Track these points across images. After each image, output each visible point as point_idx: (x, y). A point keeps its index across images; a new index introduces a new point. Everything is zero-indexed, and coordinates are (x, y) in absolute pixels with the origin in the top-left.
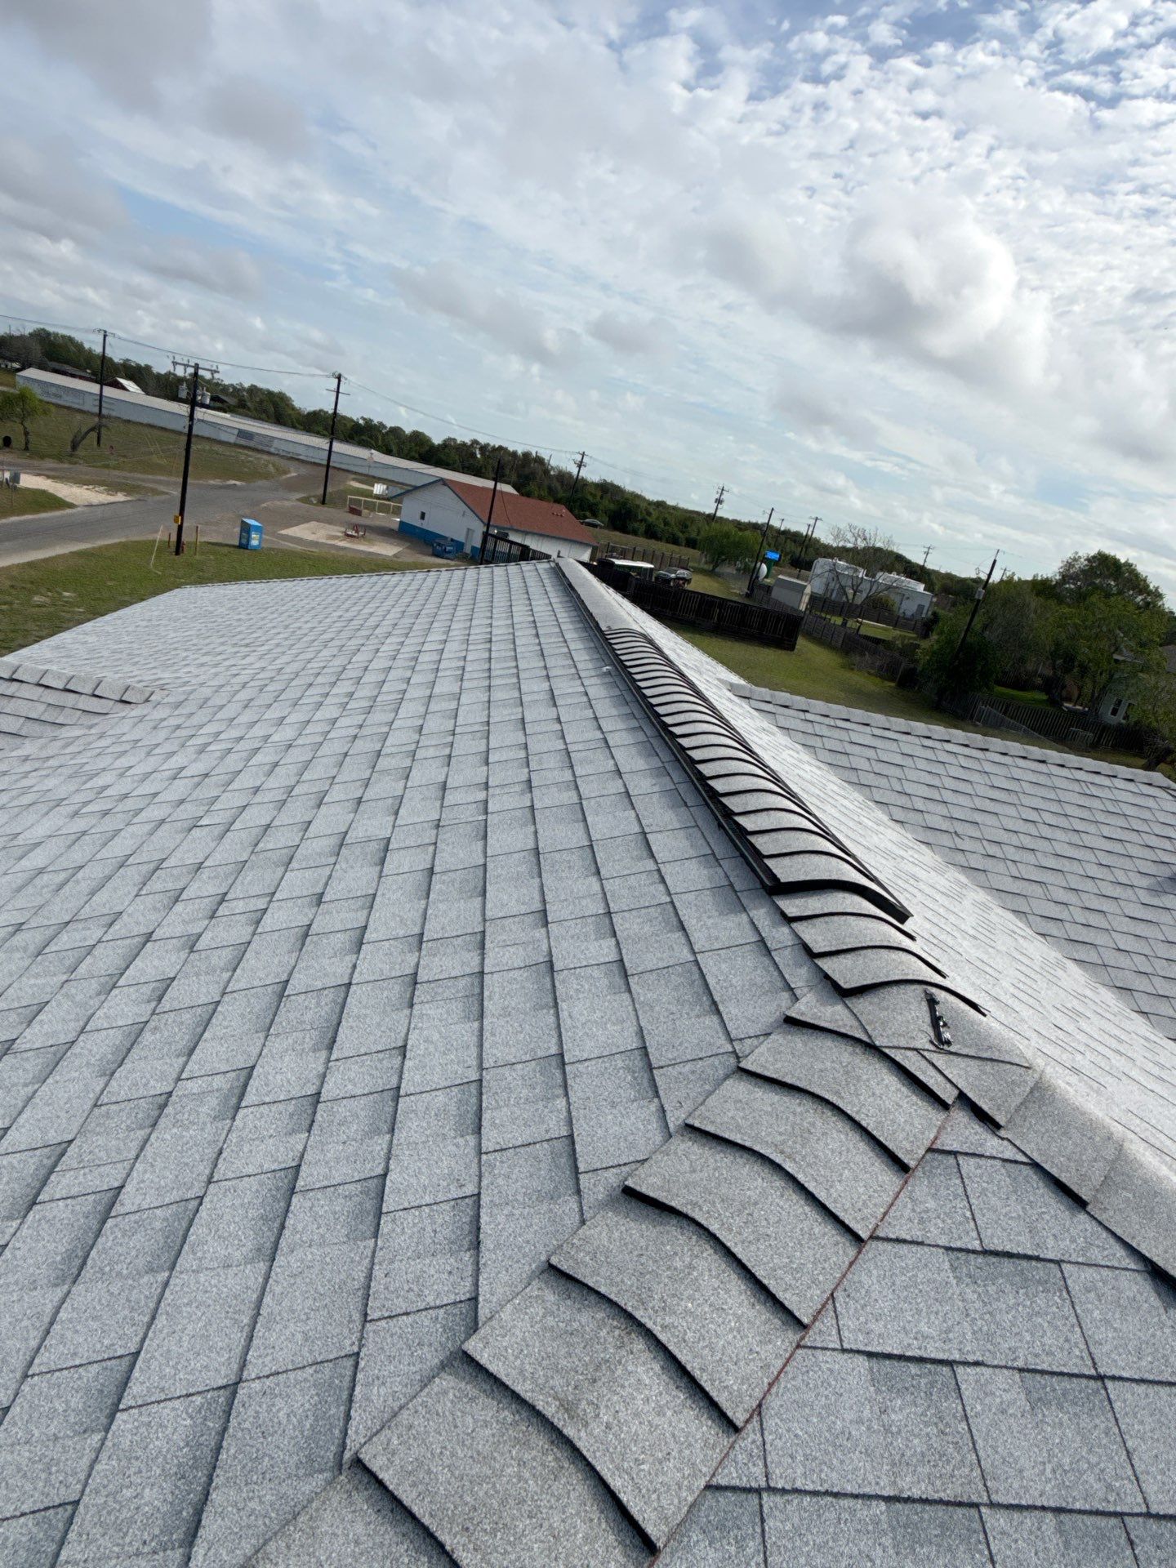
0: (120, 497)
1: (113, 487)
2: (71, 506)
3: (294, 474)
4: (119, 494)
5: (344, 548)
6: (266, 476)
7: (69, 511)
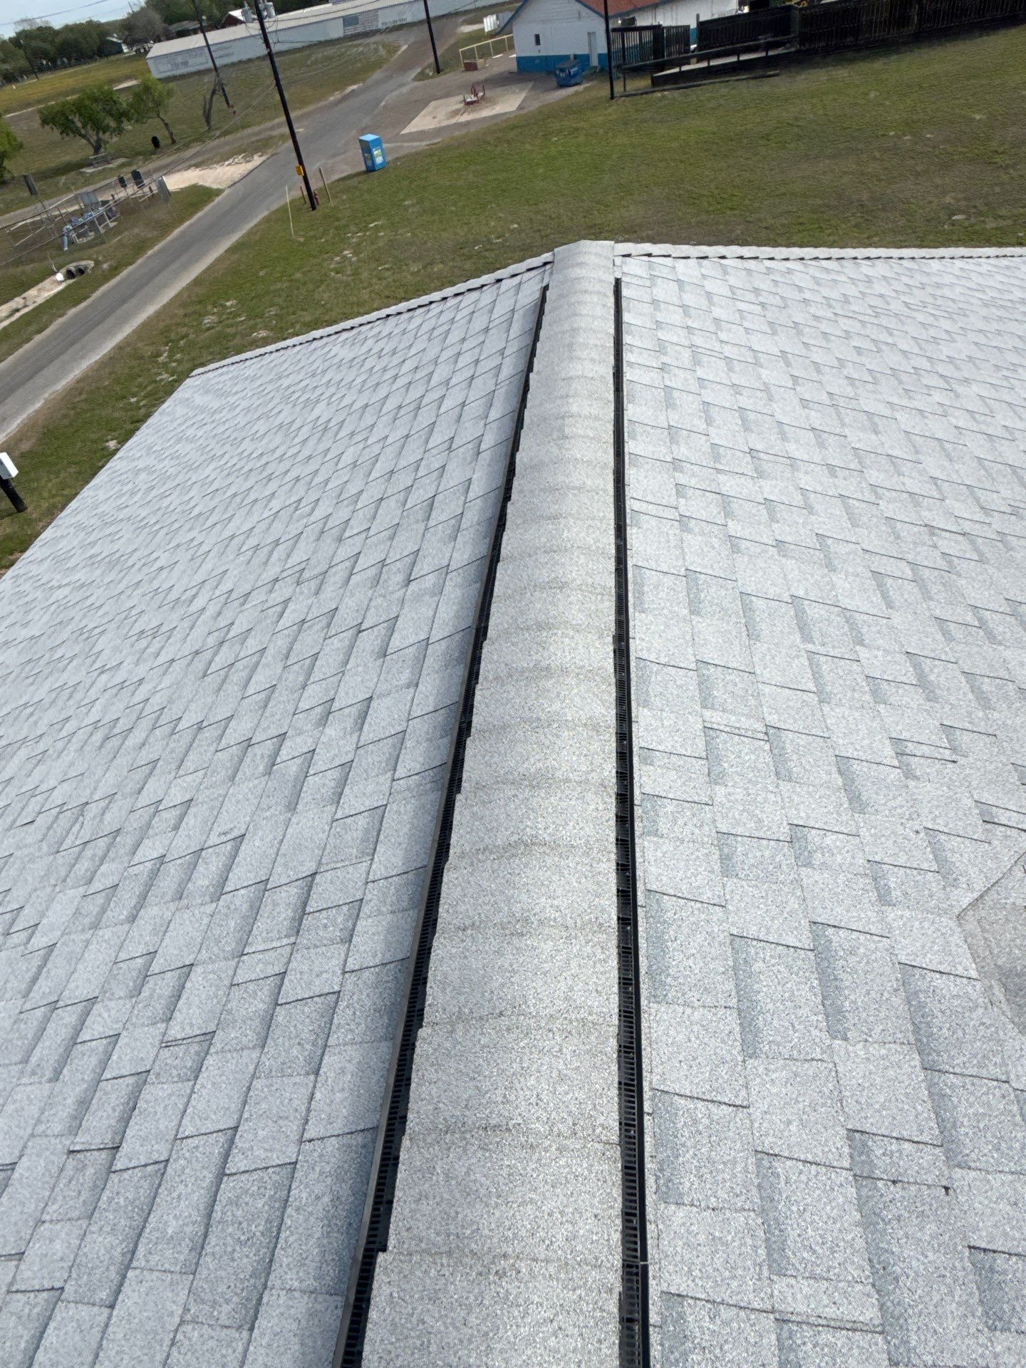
0: (257, 160)
1: (248, 151)
2: (218, 192)
3: (404, 47)
4: (256, 157)
5: (468, 123)
6: (378, 64)
7: (218, 199)
